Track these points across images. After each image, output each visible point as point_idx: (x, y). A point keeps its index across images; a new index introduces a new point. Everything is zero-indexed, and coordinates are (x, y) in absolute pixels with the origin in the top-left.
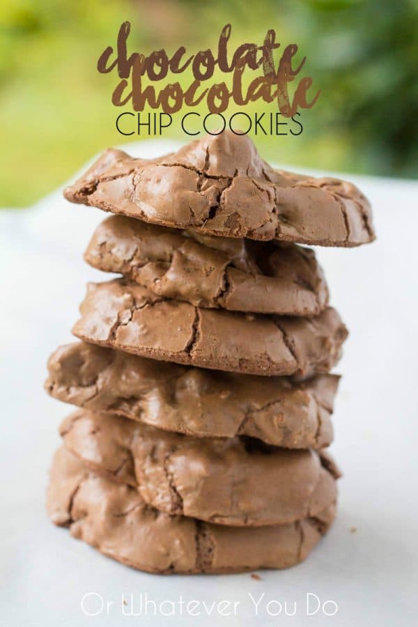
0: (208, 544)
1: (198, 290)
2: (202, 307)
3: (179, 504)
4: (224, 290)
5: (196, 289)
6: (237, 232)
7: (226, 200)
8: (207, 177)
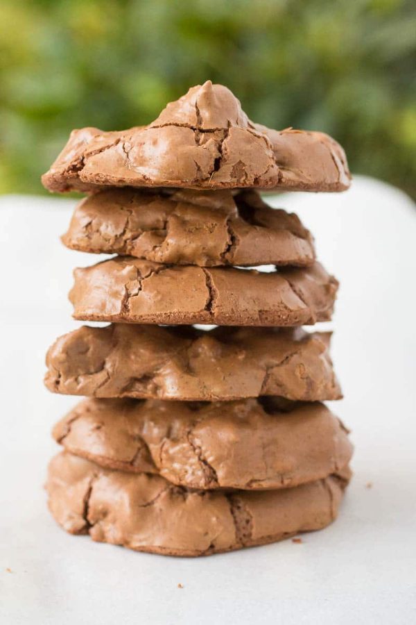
0: (245, 516)
1: (204, 248)
2: (208, 267)
3: (213, 476)
4: (231, 243)
5: (201, 248)
6: (244, 181)
7: (228, 150)
8: (202, 131)
